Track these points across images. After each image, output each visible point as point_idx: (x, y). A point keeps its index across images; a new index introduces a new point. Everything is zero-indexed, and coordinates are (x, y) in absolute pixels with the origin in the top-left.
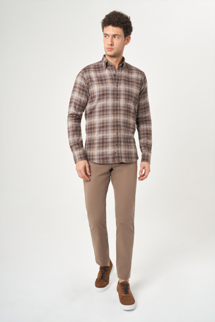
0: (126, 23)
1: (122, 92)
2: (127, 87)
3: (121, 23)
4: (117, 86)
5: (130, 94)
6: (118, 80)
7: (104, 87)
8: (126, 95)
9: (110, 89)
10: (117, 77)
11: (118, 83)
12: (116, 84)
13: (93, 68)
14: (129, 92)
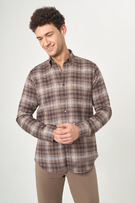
0: (52, 16)
1: (70, 92)
2: (75, 85)
3: (47, 19)
4: (64, 85)
5: (79, 92)
6: (64, 78)
7: (49, 89)
8: (74, 94)
9: (56, 90)
10: (62, 76)
11: (64, 82)
12: (62, 83)
13: (40, 69)
14: (77, 90)
